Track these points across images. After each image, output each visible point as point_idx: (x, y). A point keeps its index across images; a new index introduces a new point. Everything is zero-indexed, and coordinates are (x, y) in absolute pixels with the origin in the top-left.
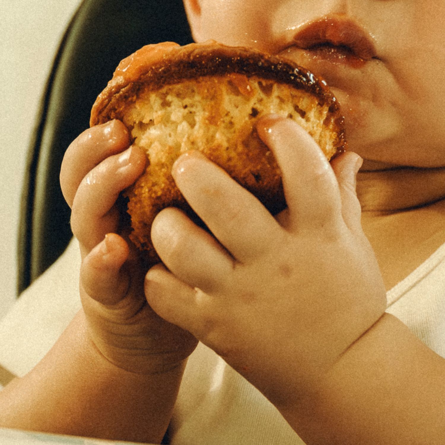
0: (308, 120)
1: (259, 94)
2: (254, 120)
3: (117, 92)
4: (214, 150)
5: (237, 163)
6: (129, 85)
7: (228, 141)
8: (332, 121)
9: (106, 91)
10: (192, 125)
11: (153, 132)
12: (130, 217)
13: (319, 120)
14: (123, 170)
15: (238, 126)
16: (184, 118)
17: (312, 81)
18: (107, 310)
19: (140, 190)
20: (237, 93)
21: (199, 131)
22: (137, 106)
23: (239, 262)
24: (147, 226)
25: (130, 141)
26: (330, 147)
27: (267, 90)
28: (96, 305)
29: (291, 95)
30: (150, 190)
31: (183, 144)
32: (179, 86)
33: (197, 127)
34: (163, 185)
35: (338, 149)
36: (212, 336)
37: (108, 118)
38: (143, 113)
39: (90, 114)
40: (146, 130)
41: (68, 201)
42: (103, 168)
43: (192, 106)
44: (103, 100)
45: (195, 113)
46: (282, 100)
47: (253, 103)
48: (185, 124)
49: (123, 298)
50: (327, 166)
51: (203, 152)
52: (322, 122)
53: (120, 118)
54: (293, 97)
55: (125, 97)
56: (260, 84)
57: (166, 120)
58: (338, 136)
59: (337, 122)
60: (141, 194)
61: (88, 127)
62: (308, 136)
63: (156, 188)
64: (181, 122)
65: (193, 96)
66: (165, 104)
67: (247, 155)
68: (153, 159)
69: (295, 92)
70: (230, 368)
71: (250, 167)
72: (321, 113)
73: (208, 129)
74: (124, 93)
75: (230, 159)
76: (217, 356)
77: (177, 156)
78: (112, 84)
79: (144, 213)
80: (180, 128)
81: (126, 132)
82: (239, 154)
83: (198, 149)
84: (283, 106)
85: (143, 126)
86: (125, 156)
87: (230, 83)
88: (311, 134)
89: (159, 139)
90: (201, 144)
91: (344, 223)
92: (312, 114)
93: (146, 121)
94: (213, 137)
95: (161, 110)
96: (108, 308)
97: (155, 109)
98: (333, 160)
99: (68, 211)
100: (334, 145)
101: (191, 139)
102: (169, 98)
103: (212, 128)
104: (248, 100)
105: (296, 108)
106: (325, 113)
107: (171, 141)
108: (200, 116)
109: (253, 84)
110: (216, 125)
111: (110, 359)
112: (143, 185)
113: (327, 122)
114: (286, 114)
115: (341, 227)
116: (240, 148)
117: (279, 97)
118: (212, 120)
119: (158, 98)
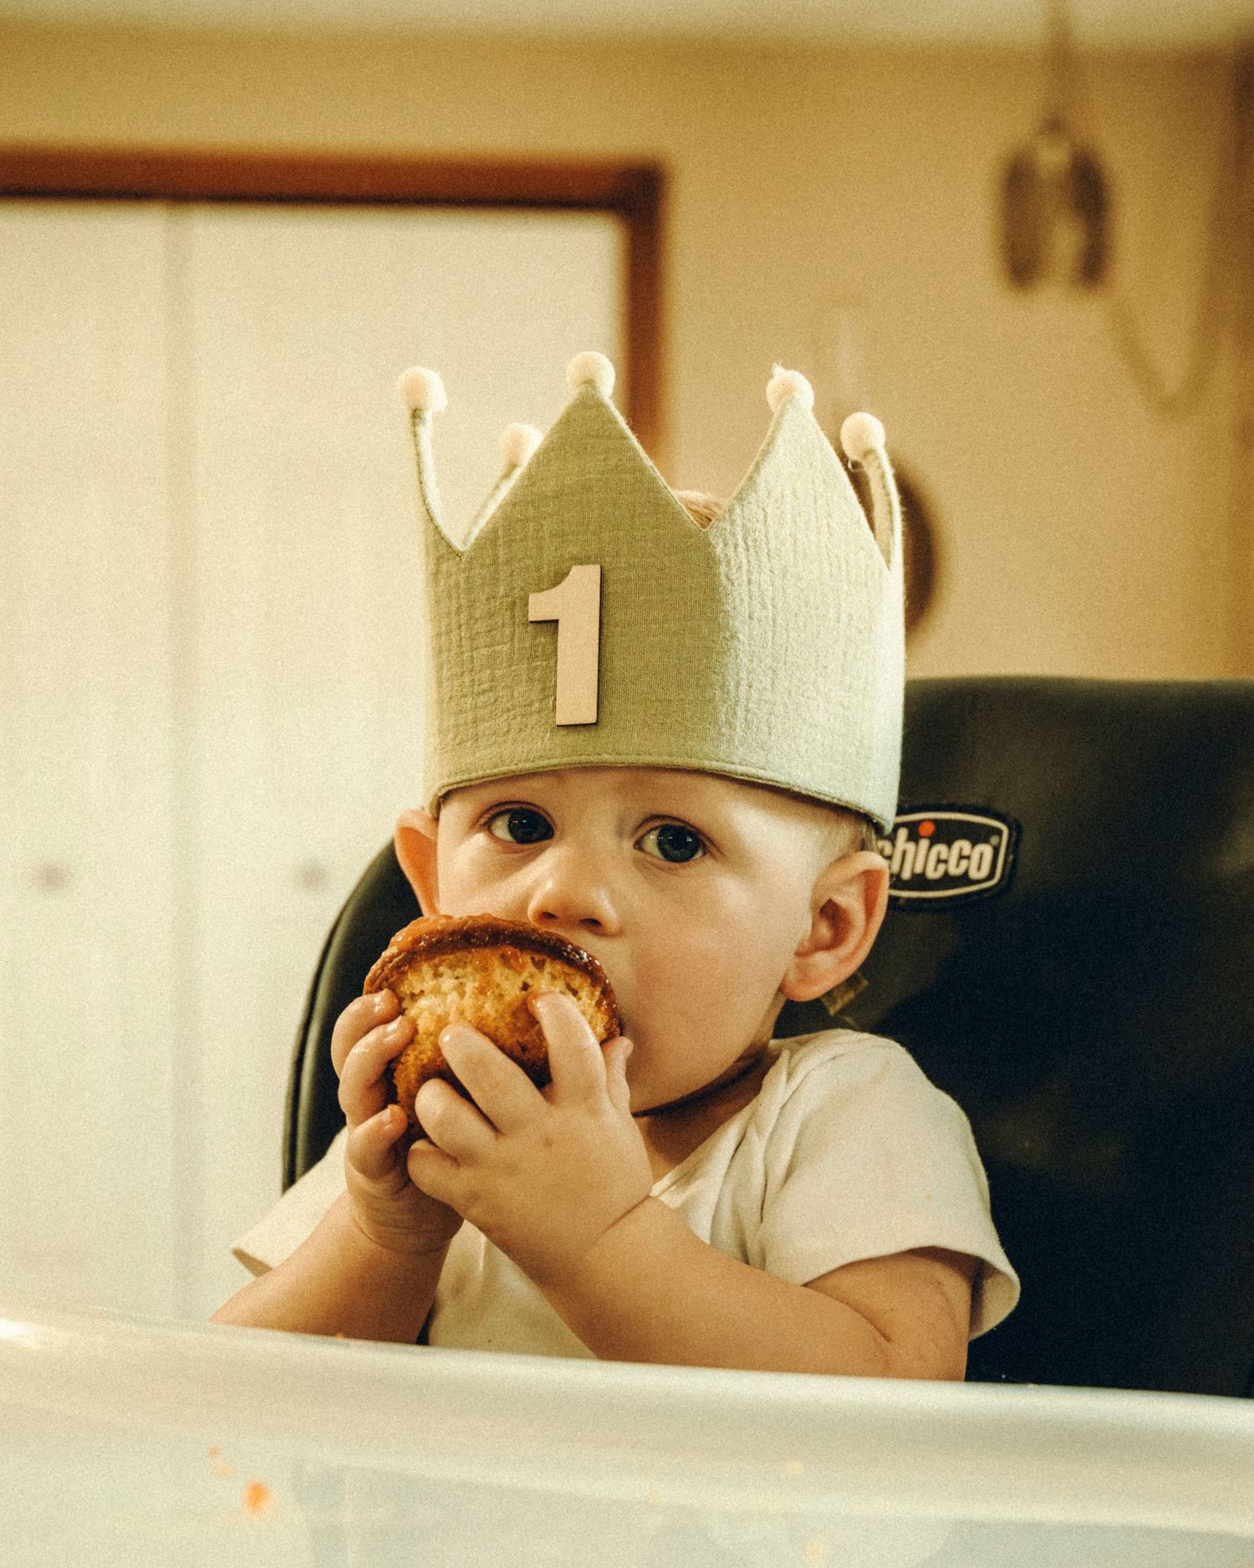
0: (579, 999)
1: (531, 968)
2: (523, 992)
3: (391, 961)
4: (482, 1018)
5: (504, 1032)
6: (403, 955)
7: (497, 1011)
8: (605, 1003)
9: (379, 962)
10: (462, 995)
11: (423, 1002)
12: (396, 1087)
13: (592, 1000)
14: (390, 1038)
15: (508, 999)
16: (455, 988)
17: (586, 960)
18: (371, 1184)
19: (407, 1057)
20: (510, 967)
21: (468, 1001)
22: (409, 976)
23: (503, 1134)
24: (412, 1097)
25: (400, 1011)
26: (600, 1029)
27: (540, 966)
28: (360, 1178)
29: (564, 972)
30: (416, 1058)
31: (451, 1014)
32: (451, 957)
33: (466, 998)
34: (430, 1054)
35: (609, 1034)
36: (475, 1211)
37: (380, 989)
38: (414, 984)
39: (363, 986)
40: (416, 1001)
41: (337, 1073)
42: (371, 1037)
43: (463, 977)
44: (375, 971)
45: (465, 984)
46: (554, 977)
47: (525, 976)
48: (455, 994)
49: (388, 1172)
50: (597, 1047)
51: (470, 1022)
52: (594, 1002)
53: (393, 988)
54: (566, 974)
55: (398, 967)
56: (533, 959)
57: (437, 991)
58: (609, 1021)
59: (610, 1005)
60: (407, 1062)
61: (361, 995)
62: (580, 1014)
63: (423, 1056)
64: (450, 993)
65: (466, 967)
66: (437, 975)
67: (515, 1025)
68: (421, 1028)
69: (567, 969)
70: (490, 1242)
71: (518, 1037)
72: (593, 994)
73: (478, 999)
74: (397, 963)
75: (497, 1028)
76: (479, 1232)
77: (446, 1025)
78: (386, 954)
79: (409, 1082)
80: (449, 998)
81: (396, 1001)
82: (506, 1024)
83: (465, 1019)
84: (555, 982)
85: (414, 997)
86: (393, 1026)
87: (503, 956)
88: (584, 1013)
89: (430, 1009)
90: (469, 1014)
91: (610, 1103)
92: (584, 994)
93: (416, 991)
94: (482, 1007)
95: (432, 980)
96: (373, 1182)
97: (427, 980)
98: (603, 1043)
99: (336, 1081)
100: (606, 1030)
101: (460, 1009)
102: (442, 969)
103: (481, 997)
104: (520, 974)
105: (569, 987)
106: (598, 993)
107: (439, 1011)
108: (470, 986)
109: (526, 959)
110: (485, 994)
111: (372, 1237)
112: (409, 1052)
113: (599, 1004)
114: (558, 989)
115: (606, 1104)
116: (508, 1019)
117: (551, 973)
118: (482, 991)
119: (430, 969)
